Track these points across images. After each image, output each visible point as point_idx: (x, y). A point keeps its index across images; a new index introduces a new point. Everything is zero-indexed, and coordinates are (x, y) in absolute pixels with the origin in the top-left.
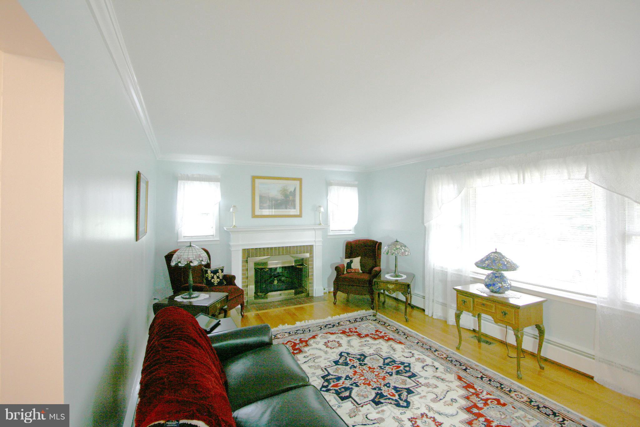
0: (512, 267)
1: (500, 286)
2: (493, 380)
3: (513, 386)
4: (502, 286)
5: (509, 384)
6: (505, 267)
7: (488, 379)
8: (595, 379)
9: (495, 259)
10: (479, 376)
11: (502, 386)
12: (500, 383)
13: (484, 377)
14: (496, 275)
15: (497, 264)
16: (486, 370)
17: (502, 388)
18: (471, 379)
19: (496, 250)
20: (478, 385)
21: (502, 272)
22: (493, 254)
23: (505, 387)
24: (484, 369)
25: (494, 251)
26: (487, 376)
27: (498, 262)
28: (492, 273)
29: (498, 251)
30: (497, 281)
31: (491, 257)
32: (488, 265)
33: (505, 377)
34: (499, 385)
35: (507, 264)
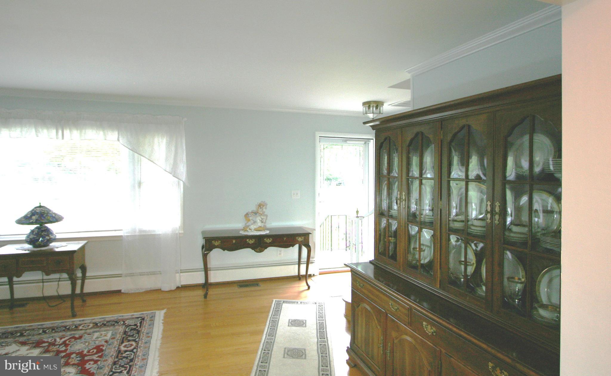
0: (56, 219)
1: (48, 239)
2: (56, 328)
3: (75, 323)
4: (50, 238)
5: (71, 323)
6: (55, 219)
7: (51, 330)
8: (122, 291)
9: (42, 213)
10: (41, 332)
11: (67, 327)
12: (64, 327)
13: (46, 330)
14: (42, 229)
15: (46, 217)
16: (42, 325)
17: (68, 329)
18: (37, 338)
19: (40, 204)
20: (46, 338)
21: (47, 225)
22: (38, 209)
23: (70, 327)
24: (39, 325)
25: (38, 205)
26: (48, 328)
27: (46, 216)
28: (36, 228)
29: (42, 205)
30: (44, 235)
31: (37, 211)
32: (37, 220)
33: (63, 321)
34: (64, 329)
35: (55, 216)
